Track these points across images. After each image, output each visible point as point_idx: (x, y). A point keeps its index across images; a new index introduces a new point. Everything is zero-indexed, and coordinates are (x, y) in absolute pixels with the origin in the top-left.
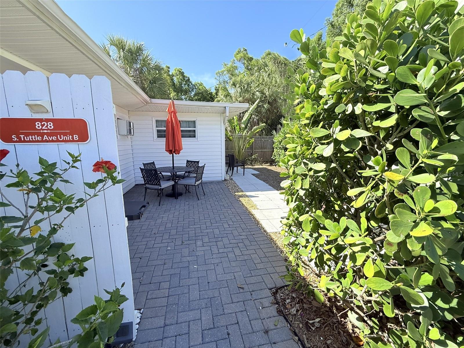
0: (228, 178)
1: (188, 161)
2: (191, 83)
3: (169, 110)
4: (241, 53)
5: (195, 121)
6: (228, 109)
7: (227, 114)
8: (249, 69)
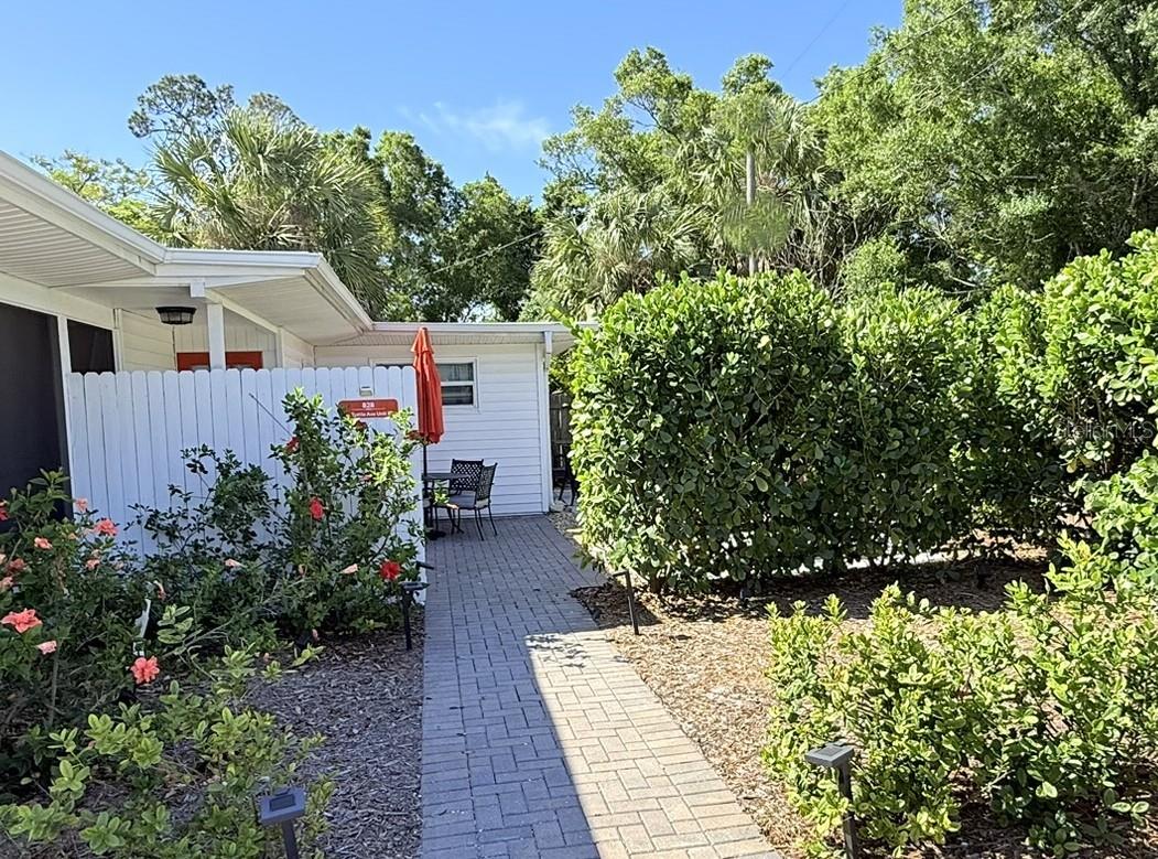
0: (559, 506)
1: (455, 462)
2: (447, 185)
3: (416, 348)
4: (640, 70)
5: (471, 365)
6: (548, 337)
7: (549, 349)
8: (675, 131)
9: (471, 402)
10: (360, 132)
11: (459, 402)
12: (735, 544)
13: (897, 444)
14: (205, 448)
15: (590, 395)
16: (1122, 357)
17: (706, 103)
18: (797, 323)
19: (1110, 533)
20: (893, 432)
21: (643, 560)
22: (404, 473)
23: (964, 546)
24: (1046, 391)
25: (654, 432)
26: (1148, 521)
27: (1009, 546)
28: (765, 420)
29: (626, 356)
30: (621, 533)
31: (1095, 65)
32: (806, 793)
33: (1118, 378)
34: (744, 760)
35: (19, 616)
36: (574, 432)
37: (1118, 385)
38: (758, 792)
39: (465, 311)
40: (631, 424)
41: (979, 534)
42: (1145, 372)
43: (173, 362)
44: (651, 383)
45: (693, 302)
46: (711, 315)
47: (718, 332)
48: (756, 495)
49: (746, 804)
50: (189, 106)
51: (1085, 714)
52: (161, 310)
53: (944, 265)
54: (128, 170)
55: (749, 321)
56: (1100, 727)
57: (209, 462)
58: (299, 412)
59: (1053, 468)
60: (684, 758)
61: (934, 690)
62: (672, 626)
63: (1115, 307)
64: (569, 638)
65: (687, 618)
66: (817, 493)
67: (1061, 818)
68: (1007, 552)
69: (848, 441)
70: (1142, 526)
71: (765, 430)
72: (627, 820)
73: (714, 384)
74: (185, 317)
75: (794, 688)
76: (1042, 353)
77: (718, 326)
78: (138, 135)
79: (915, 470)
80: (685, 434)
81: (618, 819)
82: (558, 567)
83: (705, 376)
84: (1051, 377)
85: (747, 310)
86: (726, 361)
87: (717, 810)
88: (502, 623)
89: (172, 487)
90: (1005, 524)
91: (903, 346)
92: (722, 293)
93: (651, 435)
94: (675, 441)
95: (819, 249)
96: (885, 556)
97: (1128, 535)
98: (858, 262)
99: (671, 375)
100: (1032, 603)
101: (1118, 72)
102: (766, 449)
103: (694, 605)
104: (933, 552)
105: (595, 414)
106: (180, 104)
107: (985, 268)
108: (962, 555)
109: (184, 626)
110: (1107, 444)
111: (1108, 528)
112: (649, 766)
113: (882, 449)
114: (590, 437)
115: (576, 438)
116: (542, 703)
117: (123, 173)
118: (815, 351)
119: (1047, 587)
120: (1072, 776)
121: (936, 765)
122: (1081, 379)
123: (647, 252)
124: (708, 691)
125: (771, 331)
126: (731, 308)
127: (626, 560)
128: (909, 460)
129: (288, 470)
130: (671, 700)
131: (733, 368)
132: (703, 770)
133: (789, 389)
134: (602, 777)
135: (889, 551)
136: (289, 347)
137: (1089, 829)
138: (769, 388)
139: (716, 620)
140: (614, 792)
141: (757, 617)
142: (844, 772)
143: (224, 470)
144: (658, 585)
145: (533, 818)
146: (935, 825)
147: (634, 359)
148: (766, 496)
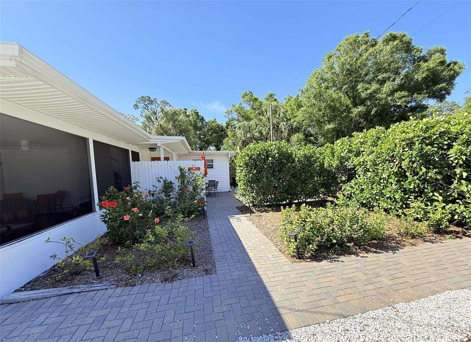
0: (231, 190)
1: (210, 181)
2: (204, 120)
3: (201, 156)
4: (247, 96)
5: (212, 160)
6: (229, 154)
7: (229, 157)
8: (254, 109)
9: (213, 168)
10: (184, 109)
11: (210, 168)
12: (270, 197)
13: (304, 176)
14: (161, 177)
15: (241, 166)
16: (350, 159)
17: (261, 104)
18: (283, 151)
19: (347, 195)
20: (303, 174)
21: (252, 200)
22: (202, 183)
23: (317, 198)
24: (334, 166)
25: (254, 174)
26: (355, 192)
27: (327, 198)
28: (277, 171)
29: (248, 158)
30: (247, 195)
31: (345, 96)
32: (288, 242)
33: (349, 163)
34: (275, 238)
35: (135, 209)
36: (237, 174)
37: (349, 164)
38: (278, 244)
39: (208, 148)
40: (249, 172)
41: (321, 195)
42: (354, 162)
43: (150, 159)
44: (253, 164)
45: (262, 147)
46: (265, 150)
47: (267, 153)
48: (275, 187)
49: (276, 246)
50: (147, 103)
51: (341, 227)
52: (149, 148)
53: (312, 138)
54: (134, 117)
55: (274, 151)
56: (344, 229)
57: (161, 180)
58: (181, 170)
59: (336, 182)
60: (263, 238)
61: (313, 222)
62: (258, 214)
63: (348, 149)
64: (237, 216)
65: (261, 212)
66: (288, 186)
67: (337, 246)
68: (326, 199)
69: (294, 176)
70: (354, 193)
71: (276, 174)
72: (253, 249)
73: (266, 164)
74: (154, 150)
75: (286, 222)
76: (334, 157)
77: (267, 152)
78: (135, 109)
79: (307, 182)
80: (261, 174)
81: (251, 249)
82: (233, 202)
83: (265, 162)
84: (335, 163)
85: (273, 149)
86: (269, 159)
87: (270, 247)
88: (223, 213)
89: (153, 185)
90: (326, 193)
91: (305, 156)
92: (268, 145)
93: (253, 174)
94: (258, 176)
95: (286, 135)
96: (301, 200)
97: (351, 195)
98: (295, 138)
99: (257, 162)
100: (332, 206)
101: (350, 98)
102: (277, 177)
103: (262, 210)
104: (311, 199)
105: (242, 170)
106: (145, 102)
107: (321, 140)
108: (317, 199)
109: (170, 210)
110: (346, 177)
111: (347, 193)
112: (256, 239)
113: (301, 177)
114: (240, 175)
115: (237, 175)
116: (233, 228)
117: (133, 117)
118: (287, 157)
119: (334, 203)
120: (339, 239)
121: (313, 236)
122: (341, 163)
123: (248, 135)
124: (266, 226)
125: (278, 153)
126: (270, 148)
127: (248, 200)
128: (306, 180)
129: (179, 182)
130: (259, 227)
131: (270, 161)
132: (267, 240)
133: (282, 165)
134: (247, 241)
135: (302, 199)
136: (175, 157)
137: (342, 249)
138: (278, 165)
139: (267, 212)
140: (250, 244)
141: (275, 212)
142: (296, 238)
143: (165, 181)
144: (254, 206)
145: (234, 249)
146: (313, 247)
147: (250, 159)
148: (277, 187)
